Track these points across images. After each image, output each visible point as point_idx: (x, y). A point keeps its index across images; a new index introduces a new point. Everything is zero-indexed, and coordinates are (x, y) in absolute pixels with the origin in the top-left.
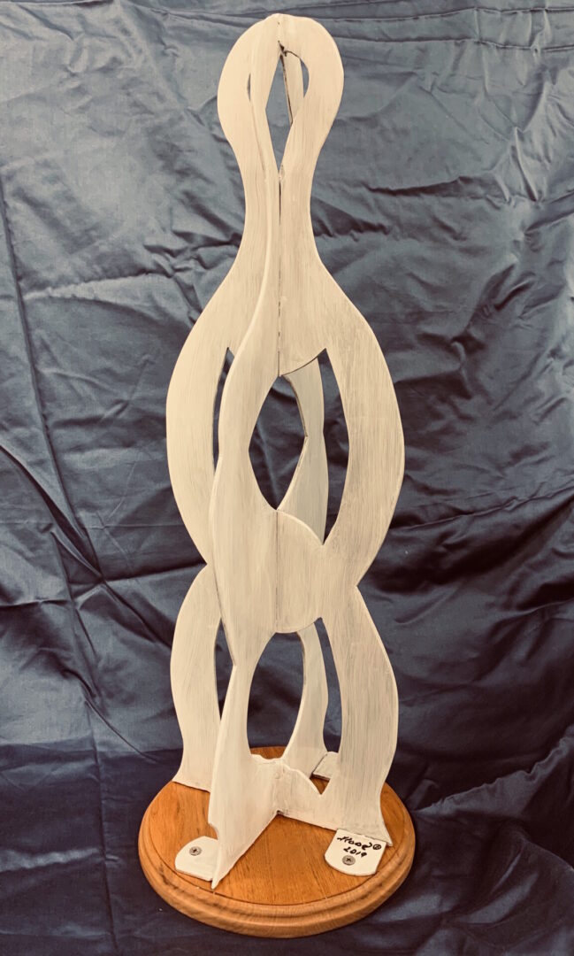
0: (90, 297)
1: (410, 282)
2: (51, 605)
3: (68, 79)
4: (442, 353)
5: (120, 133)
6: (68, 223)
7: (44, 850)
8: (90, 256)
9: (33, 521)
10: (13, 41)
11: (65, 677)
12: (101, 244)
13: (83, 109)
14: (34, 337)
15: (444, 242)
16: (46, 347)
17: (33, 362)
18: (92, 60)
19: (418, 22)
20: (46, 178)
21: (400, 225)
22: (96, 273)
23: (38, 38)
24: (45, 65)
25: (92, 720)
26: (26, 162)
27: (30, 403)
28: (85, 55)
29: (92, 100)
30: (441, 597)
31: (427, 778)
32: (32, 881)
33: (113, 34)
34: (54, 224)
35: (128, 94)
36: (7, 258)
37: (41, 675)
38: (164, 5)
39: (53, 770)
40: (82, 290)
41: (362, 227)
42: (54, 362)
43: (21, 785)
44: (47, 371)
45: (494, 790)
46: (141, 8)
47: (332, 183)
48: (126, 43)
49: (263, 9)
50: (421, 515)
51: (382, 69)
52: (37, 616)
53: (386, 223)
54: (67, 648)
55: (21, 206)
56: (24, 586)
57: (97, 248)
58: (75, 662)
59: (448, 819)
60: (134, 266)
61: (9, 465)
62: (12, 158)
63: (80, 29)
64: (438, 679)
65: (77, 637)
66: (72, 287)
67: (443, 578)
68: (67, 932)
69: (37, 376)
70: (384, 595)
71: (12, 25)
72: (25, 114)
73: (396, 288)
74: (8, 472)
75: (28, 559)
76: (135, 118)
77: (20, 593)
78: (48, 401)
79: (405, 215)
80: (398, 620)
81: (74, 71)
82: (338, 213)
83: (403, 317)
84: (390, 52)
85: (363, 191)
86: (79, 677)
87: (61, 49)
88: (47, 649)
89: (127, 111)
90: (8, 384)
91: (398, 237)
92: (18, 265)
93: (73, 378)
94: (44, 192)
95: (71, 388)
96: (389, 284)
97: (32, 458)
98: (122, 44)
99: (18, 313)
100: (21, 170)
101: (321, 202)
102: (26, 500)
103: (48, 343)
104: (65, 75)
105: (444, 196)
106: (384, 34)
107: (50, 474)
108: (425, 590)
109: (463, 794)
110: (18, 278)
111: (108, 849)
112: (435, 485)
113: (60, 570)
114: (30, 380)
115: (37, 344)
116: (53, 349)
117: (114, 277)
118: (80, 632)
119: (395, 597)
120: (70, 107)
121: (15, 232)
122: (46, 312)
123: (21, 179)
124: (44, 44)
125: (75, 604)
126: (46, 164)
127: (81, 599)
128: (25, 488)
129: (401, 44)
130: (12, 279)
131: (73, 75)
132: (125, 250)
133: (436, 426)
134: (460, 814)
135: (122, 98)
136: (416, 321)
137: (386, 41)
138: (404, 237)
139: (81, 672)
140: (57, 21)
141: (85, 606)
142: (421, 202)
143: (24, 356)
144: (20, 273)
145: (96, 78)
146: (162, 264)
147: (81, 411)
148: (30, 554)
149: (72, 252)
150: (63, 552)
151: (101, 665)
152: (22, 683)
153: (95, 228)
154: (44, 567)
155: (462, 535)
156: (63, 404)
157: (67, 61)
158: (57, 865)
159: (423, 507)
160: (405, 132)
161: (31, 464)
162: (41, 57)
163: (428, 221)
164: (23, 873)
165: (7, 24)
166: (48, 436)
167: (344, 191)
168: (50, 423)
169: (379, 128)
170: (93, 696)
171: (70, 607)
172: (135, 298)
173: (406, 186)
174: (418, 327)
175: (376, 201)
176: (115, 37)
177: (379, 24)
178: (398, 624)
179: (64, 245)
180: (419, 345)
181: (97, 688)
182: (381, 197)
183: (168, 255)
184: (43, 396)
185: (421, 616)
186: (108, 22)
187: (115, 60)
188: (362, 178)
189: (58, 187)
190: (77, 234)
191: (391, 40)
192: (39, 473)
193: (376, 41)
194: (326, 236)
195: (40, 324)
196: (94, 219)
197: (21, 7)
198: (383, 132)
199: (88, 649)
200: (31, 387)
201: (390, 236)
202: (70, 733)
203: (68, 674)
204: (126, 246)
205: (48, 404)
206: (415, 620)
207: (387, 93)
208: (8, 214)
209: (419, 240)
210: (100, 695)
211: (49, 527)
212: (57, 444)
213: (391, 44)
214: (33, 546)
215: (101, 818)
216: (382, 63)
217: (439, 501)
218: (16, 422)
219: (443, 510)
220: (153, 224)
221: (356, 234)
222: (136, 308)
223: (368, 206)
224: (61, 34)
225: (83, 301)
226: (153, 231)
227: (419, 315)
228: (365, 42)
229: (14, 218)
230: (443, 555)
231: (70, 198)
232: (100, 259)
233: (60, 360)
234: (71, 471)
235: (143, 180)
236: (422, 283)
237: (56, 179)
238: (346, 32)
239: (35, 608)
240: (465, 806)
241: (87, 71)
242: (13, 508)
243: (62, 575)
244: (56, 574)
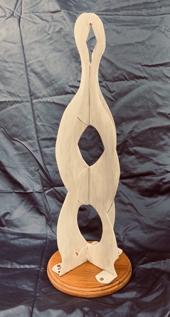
0: (52, 101)
1: (155, 96)
2: (37, 193)
3: (47, 35)
4: (165, 119)
5: (62, 51)
6: (46, 79)
7: (24, 264)
8: (52, 89)
9: (33, 168)
10: (32, 24)
11: (41, 215)
12: (55, 85)
13: (51, 44)
14: (35, 113)
15: (167, 82)
16: (39, 116)
17: (35, 121)
18: (54, 29)
19: (161, 9)
20: (40, 66)
21: (152, 77)
22: (54, 94)
23: (39, 24)
24: (41, 31)
25: (47, 228)
26: (35, 61)
27: (33, 133)
28: (52, 28)
29: (54, 41)
30: (161, 199)
31: (145, 257)
32: (18, 272)
33: (61, 21)
34: (42, 79)
35: (65, 39)
36: (28, 90)
37: (34, 214)
38: (78, 10)
39: (34, 241)
40: (49, 99)
41: (139, 77)
42: (41, 121)
43: (23, 244)
44: (39, 124)
45: (165, 263)
46: (70, 12)
47: (129, 64)
48: (65, 23)
49: (109, 9)
50: (155, 172)
51: (148, 25)
52: (33, 196)
53: (147, 76)
54: (41, 206)
55: (32, 74)
56: (29, 187)
57: (54, 86)
58: (43, 211)
59: (148, 270)
60: (65, 92)
61: (27, 151)
62: (31, 60)
63: (51, 20)
64: (156, 226)
65: (44, 203)
66: (47, 98)
67: (162, 193)
68: (23, 287)
69: (36, 125)
70: (142, 197)
71: (32, 20)
72: (34, 47)
73: (150, 97)
74: (27, 153)
75: (31, 179)
76: (67, 46)
77: (28, 189)
78: (39, 132)
79: (154, 73)
80: (145, 206)
81: (49, 33)
82: (131, 73)
83: (152, 107)
84: (151, 19)
85: (139, 66)
86: (44, 215)
87: (45, 26)
88: (36, 206)
89: (64, 44)
90: (27, 127)
91: (151, 80)
92: (31, 92)
93: (46, 126)
94: (39, 70)
95: (46, 128)
96: (147, 96)
97: (34, 149)
98: (64, 24)
99: (31, 106)
100: (33, 63)
101: (125, 70)
102: (31, 161)
103: (39, 115)
104: (46, 34)
105: (167, 67)
106: (149, 14)
107: (39, 154)
108: (156, 197)
109: (155, 263)
110: (31, 96)
111: (42, 266)
112: (161, 162)
113: (40, 183)
114: (34, 126)
115: (36, 115)
116: (41, 117)
117: (59, 95)
118: (45, 202)
119: (146, 198)
120: (47, 44)
121: (30, 82)
122: (39, 106)
123: (32, 66)
124: (40, 25)
125: (45, 193)
126: (40, 61)
127: (47, 192)
128: (31, 158)
129: (155, 17)
130: (29, 96)
131: (49, 34)
132: (62, 87)
133: (162, 143)
134: (153, 269)
135: (63, 40)
136: (156, 108)
137: (150, 16)
138: (153, 80)
139: (45, 214)
140: (44, 18)
141: (47, 194)
142: (159, 69)
143: (32, 119)
144: (32, 94)
145: (55, 34)
146: (74, 91)
147: (48, 136)
148: (32, 178)
149: (46, 88)
150: (42, 177)
151: (51, 212)
152: (28, 215)
153: (54, 80)
154: (36, 182)
155: (168, 179)
156: (43, 133)
157: (47, 30)
158: (26, 268)
159: (156, 170)
160: (154, 46)
161: (33, 151)
162: (39, 30)
163: (161, 75)
164: (16, 269)
165: (30, 20)
166: (39, 143)
167: (133, 66)
168: (39, 139)
169: (145, 45)
170: (48, 221)
171: (43, 194)
172: (65, 101)
173: (154, 64)
174: (157, 110)
175: (144, 69)
176: (61, 22)
177: (148, 11)
178: (145, 207)
179: (45, 86)
180: (157, 116)
181: (49, 219)
182: (145, 67)
183: (76, 88)
184: (37, 131)
185: (154, 205)
186: (60, 17)
187: (61, 29)
188: (139, 62)
189: (43, 68)
190: (48, 82)
191: (151, 16)
192: (35, 154)
193: (146, 16)
194: (126, 81)
195: (37, 109)
196: (53, 78)
197: (35, 15)
198: (146, 46)
199: (48, 207)
200: (34, 128)
201: (148, 80)
202: (41, 231)
203: (41, 214)
204: (63, 85)
205: (39, 133)
206: (152, 206)
207: (148, 33)
208: (29, 77)
209: (158, 82)
210: (50, 221)
211: (38, 170)
212: (42, 145)
213: (151, 17)
214: (33, 175)
215: (43, 257)
216: (147, 24)
217: (162, 168)
218: (30, 139)
219: (163, 171)
220: (71, 79)
221: (137, 80)
222: (65, 104)
223: (141, 71)
224: (45, 22)
225: (50, 102)
226: (71, 81)
227: (158, 106)
228: (142, 17)
229: (30, 78)
230: (161, 186)
231: (46, 71)
232: (55, 89)
233: (43, 120)
234: (45, 154)
235: (69, 65)
236: (159, 96)
237: (42, 66)
238: (137, 15)
239: (33, 194)
240: (155, 267)
241: (53, 33)
242: (28, 164)
243: (41, 185)
244: (39, 184)
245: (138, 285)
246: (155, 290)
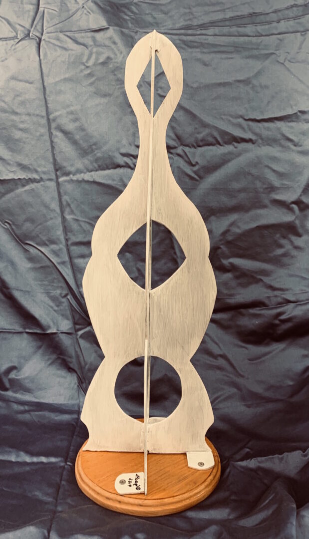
0: (92, 180)
1: (267, 171)
2: (64, 335)
3: (85, 69)
4: (285, 210)
5: (109, 95)
6: (81, 142)
7: (38, 454)
8: (92, 159)
9: (58, 292)
10: (59, 52)
11: (69, 371)
12: (98, 153)
13: (91, 84)
14: (63, 200)
15: (289, 148)
16: (69, 205)
17: (62, 212)
18: (97, 59)
19: (279, 23)
20: (72, 120)
21: (262, 139)
22: (95, 167)
23: (72, 50)
24: (74, 63)
25: (80, 395)
26: (63, 112)
27: (59, 233)
28: (94, 56)
29: (96, 79)
30: (276, 349)
31: (248, 448)
32: (28, 468)
33: (108, 45)
34: (75, 143)
35: (115, 75)
36: (51, 160)
37: (58, 369)
38: (137, 27)
39: (56, 416)
40: (87, 176)
41: (239, 140)
42: (72, 212)
43: (39, 421)
44: (69, 217)
45: (282, 459)
46: (124, 30)
47: (223, 117)
48: (115, 49)
49: (190, 24)
50: (267, 302)
51: (255, 52)
52: (57, 339)
53: (253, 138)
54: (71, 357)
55: (59, 134)
56: (51, 324)
57: (95, 155)
58: (74, 365)
59: (251, 470)
60: (114, 164)
61: (48, 263)
62: (56, 111)
63: (91, 43)
64: (268, 394)
65: (76, 352)
66: (82, 174)
67: (279, 339)
68: (35, 495)
69: (64, 220)
70: (243, 345)
71: (59, 44)
72: (62, 88)
73: (258, 174)
74: (48, 267)
75: (55, 311)
76: (118, 87)
77: (49, 327)
78: (69, 232)
79: (265, 133)
80: (250, 360)
81: (87, 65)
82: (227, 133)
83: (262, 190)
84: (261, 42)
85: (241, 120)
86: (76, 372)
87: (82, 54)
88: (62, 357)
89: (114, 83)
90: (49, 223)
91: (261, 145)
92: (57, 163)
93: (81, 221)
94: (70, 127)
95: (80, 226)
96: (254, 171)
97: (59, 260)
98: (113, 49)
99: (56, 188)
100: (60, 116)
101: (216, 127)
102: (55, 281)
103: (70, 202)
104: (83, 67)
105: (289, 122)
106: (259, 33)
107: (68, 268)
108: (268, 344)
109: (263, 458)
110: (56, 170)
111: (69, 460)
112: (277, 285)
113: (70, 317)
114: (60, 222)
115: (64, 203)
116: (72, 206)
117: (104, 169)
118: (78, 350)
119: (250, 346)
120: (85, 83)
121: (56, 147)
122: (69, 187)
123: (59, 121)
124: (73, 52)
125: (77, 335)
126: (72, 113)
127: (80, 333)
128: (56, 275)
129: (267, 37)
130: (54, 170)
131: (87, 67)
132: (109, 156)
133: (279, 252)
134: (259, 468)
135: (112, 77)
136: (270, 192)
137: (259, 36)
138: (264, 145)
139: (76, 369)
140: (81, 40)
141: (81, 336)
142: (275, 126)
143: (58, 210)
144: (57, 167)
145: (99, 67)
146: (128, 162)
147: (85, 237)
148: (56, 308)
149: (83, 157)
150: (72, 308)
151: (87, 367)
152: (48, 372)
153: (95, 144)
154: (63, 315)
155: (289, 314)
156: (76, 234)
157: (84, 61)
158: (42, 463)
159: (268, 297)
160: (267, 87)
161: (59, 263)
162: (72, 60)
163: (279, 136)
164: (26, 464)
165: (57, 44)
166: (68, 250)
167: (230, 121)
168: (69, 243)
169: (251, 86)
170: (82, 383)
171: (74, 336)
172: (113, 180)
173: (266, 117)
174: (271, 196)
175: (248, 125)
176: (109, 46)
177: (256, 27)
178: (249, 362)
179: (79, 154)
180: (270, 206)
181: (84, 379)
182: (251, 123)
183: (132, 158)
184: (66, 229)
185: (263, 359)
186: (106, 39)
187: (108, 58)
188: (240, 113)
189: (77, 124)
190: (86, 148)
191: (262, 36)
192: (62, 268)
193: (254, 37)
194: (218, 146)
195: (66, 193)
196: (94, 140)
197: (65, 35)
198: (253, 87)
199: (81, 359)
200: (61, 224)
201: (255, 145)
202: (69, 400)
203: (70, 370)
204: (110, 153)
205: (69, 234)
206: (259, 361)
207: (257, 65)
208: (53, 138)
209: (273, 147)
210: (85, 383)
211: (66, 296)
212: (72, 253)
213: (262, 37)
214: (58, 304)
215: (71, 444)
216: (255, 49)
217: (278, 295)
218: (53, 242)
219: (279, 300)
220: (124, 142)
221: (236, 144)
222: (113, 185)
223: (243, 129)
224: (82, 47)
225: (88, 182)
226: (125, 145)
227: (272, 189)
228: (246, 38)
229: (55, 140)
230: (277, 325)
231: (82, 129)
232: (97, 160)
233: (75, 211)
234: (78, 267)
235: (121, 119)
236: (274, 171)
237: (76, 120)
238: (236, 34)
239: (57, 335)
240: (262, 465)
241: (94, 65)
242: (49, 285)
243: (71, 320)
244: (68, 319)
245: (233, 497)
246: (262, 506)
